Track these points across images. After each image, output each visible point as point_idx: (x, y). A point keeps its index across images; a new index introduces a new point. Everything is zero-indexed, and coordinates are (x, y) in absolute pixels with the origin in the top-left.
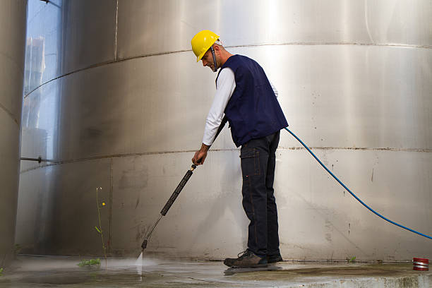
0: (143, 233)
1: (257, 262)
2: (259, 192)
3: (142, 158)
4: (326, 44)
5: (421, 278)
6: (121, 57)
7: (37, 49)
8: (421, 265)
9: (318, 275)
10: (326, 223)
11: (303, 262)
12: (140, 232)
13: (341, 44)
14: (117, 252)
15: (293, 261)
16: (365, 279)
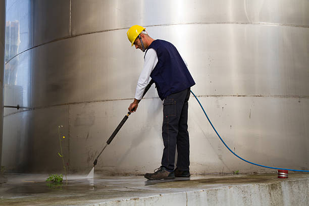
0: (92, 157)
1: (167, 175)
2: (173, 127)
3: (90, 105)
4: (218, 23)
5: (283, 184)
6: (74, 34)
7: (14, 29)
8: (283, 175)
9: (214, 183)
10: (219, 147)
11: (203, 174)
12: (90, 156)
13: (227, 23)
14: (74, 170)
15: (196, 174)
16: (245, 185)
